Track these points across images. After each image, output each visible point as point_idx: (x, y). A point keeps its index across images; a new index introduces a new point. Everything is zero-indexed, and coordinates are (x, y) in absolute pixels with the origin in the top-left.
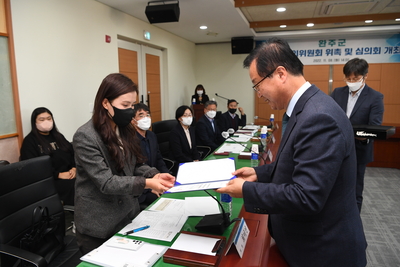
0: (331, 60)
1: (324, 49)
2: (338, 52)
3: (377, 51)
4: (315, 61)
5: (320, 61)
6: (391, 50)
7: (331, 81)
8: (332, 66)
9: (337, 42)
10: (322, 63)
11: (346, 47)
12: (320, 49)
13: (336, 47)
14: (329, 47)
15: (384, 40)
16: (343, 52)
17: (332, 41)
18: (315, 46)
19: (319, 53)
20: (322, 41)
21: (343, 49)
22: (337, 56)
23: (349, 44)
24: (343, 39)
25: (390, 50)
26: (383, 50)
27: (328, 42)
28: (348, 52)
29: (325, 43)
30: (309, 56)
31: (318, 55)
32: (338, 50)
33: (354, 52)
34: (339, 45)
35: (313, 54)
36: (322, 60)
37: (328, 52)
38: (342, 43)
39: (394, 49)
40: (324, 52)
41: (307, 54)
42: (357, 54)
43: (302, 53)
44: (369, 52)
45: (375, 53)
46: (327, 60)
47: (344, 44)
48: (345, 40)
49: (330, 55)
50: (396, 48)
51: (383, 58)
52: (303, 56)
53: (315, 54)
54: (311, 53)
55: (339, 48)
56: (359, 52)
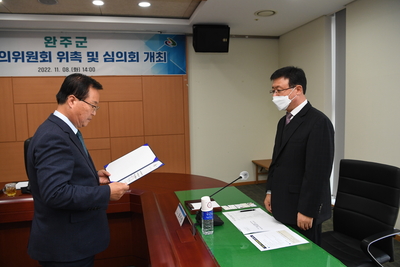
0: (67, 70)
1: (54, 52)
2: (76, 56)
3: (134, 57)
4: (41, 70)
5: (48, 69)
6: (153, 57)
9: (73, 41)
10: (53, 73)
12: (47, 50)
13: (72, 48)
14: (62, 49)
15: (142, 43)
16: (85, 58)
17: (66, 40)
18: (38, 46)
19: (46, 57)
20: (50, 40)
21: (84, 53)
22: (76, 64)
23: (93, 45)
24: (83, 36)
25: (151, 57)
26: (142, 57)
27: (59, 40)
28: (93, 57)
29: (55, 41)
30: (28, 61)
31: (44, 61)
32: (76, 53)
33: (101, 57)
34: (77, 46)
35: (37, 58)
36: (53, 69)
37: (61, 56)
38: (81, 43)
39: (156, 55)
40: (54, 56)
41: (26, 59)
42: (105, 60)
43: (18, 56)
44: (123, 58)
45: (132, 61)
46: (61, 69)
47: (84, 44)
48: (85, 38)
49: (64, 61)
50: (159, 54)
51: (144, 68)
52: (20, 61)
53: (40, 59)
54: (32, 57)
55: (78, 50)
56: (109, 58)
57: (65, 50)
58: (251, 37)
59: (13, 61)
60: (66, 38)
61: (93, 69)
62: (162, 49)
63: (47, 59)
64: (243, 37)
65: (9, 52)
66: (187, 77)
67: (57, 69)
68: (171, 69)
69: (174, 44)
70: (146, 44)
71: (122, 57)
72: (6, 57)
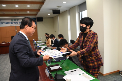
2: (17, 23)
4: (11, 25)
5: (12, 25)
7: (16, 30)
8: (16, 26)
9: (16, 20)
11: (19, 21)
13: (16, 21)
17: (15, 20)
18: (10, 21)
19: (12, 23)
20: (12, 20)
22: (17, 24)
24: (18, 19)
37: (14, 23)
43: (7, 23)
54: (9, 23)
58: (48, 18)
64: (46, 18)
72: (5, 23)
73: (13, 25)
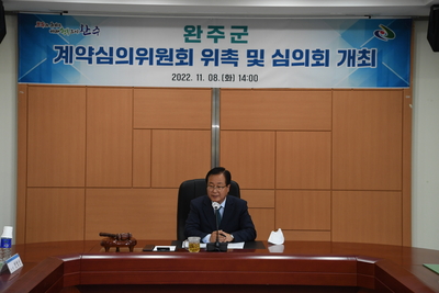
0: (213, 78)
1: (198, 49)
2: (231, 58)
3: (321, 58)
4: (177, 77)
5: (187, 77)
6: (352, 58)
7: (216, 126)
8: (216, 92)
9: (227, 32)
10: (194, 83)
11: (252, 44)
12: (187, 46)
13: (224, 44)
14: (210, 45)
15: (337, 34)
16: (243, 59)
17: (216, 30)
18: (174, 40)
19: (185, 57)
20: (192, 30)
21: (242, 50)
22: (229, 69)
23: (257, 40)
24: (242, 26)
25: (349, 58)
26: (335, 57)
27: (205, 31)
28: (256, 58)
29: (200, 32)
30: (159, 63)
31: (182, 63)
32: (230, 51)
33: (268, 59)
34: (233, 41)
35: (171, 60)
36: (193, 77)
37: (208, 57)
38: (239, 35)
39: (358, 55)
40: (197, 56)
41: (155, 59)
42: (275, 64)
43: (144, 55)
44: (303, 60)
45: (318, 64)
46: (205, 77)
47: (243, 38)
48: (245, 28)
49: (212, 63)
50: (364, 52)
51: (337, 76)
52: (146, 62)
53: (176, 60)
54: (164, 57)
55: (234, 47)
56: (281, 60)
57: (213, 47)
59: (136, 62)
60: (216, 28)
61: (254, 78)
62: (369, 45)
63: (187, 60)
65: (131, 49)
66: (411, 93)
67: (199, 77)
68: (383, 77)
69: (390, 35)
70: (343, 36)
71: (302, 58)
72: (127, 56)
73: (199, 75)
